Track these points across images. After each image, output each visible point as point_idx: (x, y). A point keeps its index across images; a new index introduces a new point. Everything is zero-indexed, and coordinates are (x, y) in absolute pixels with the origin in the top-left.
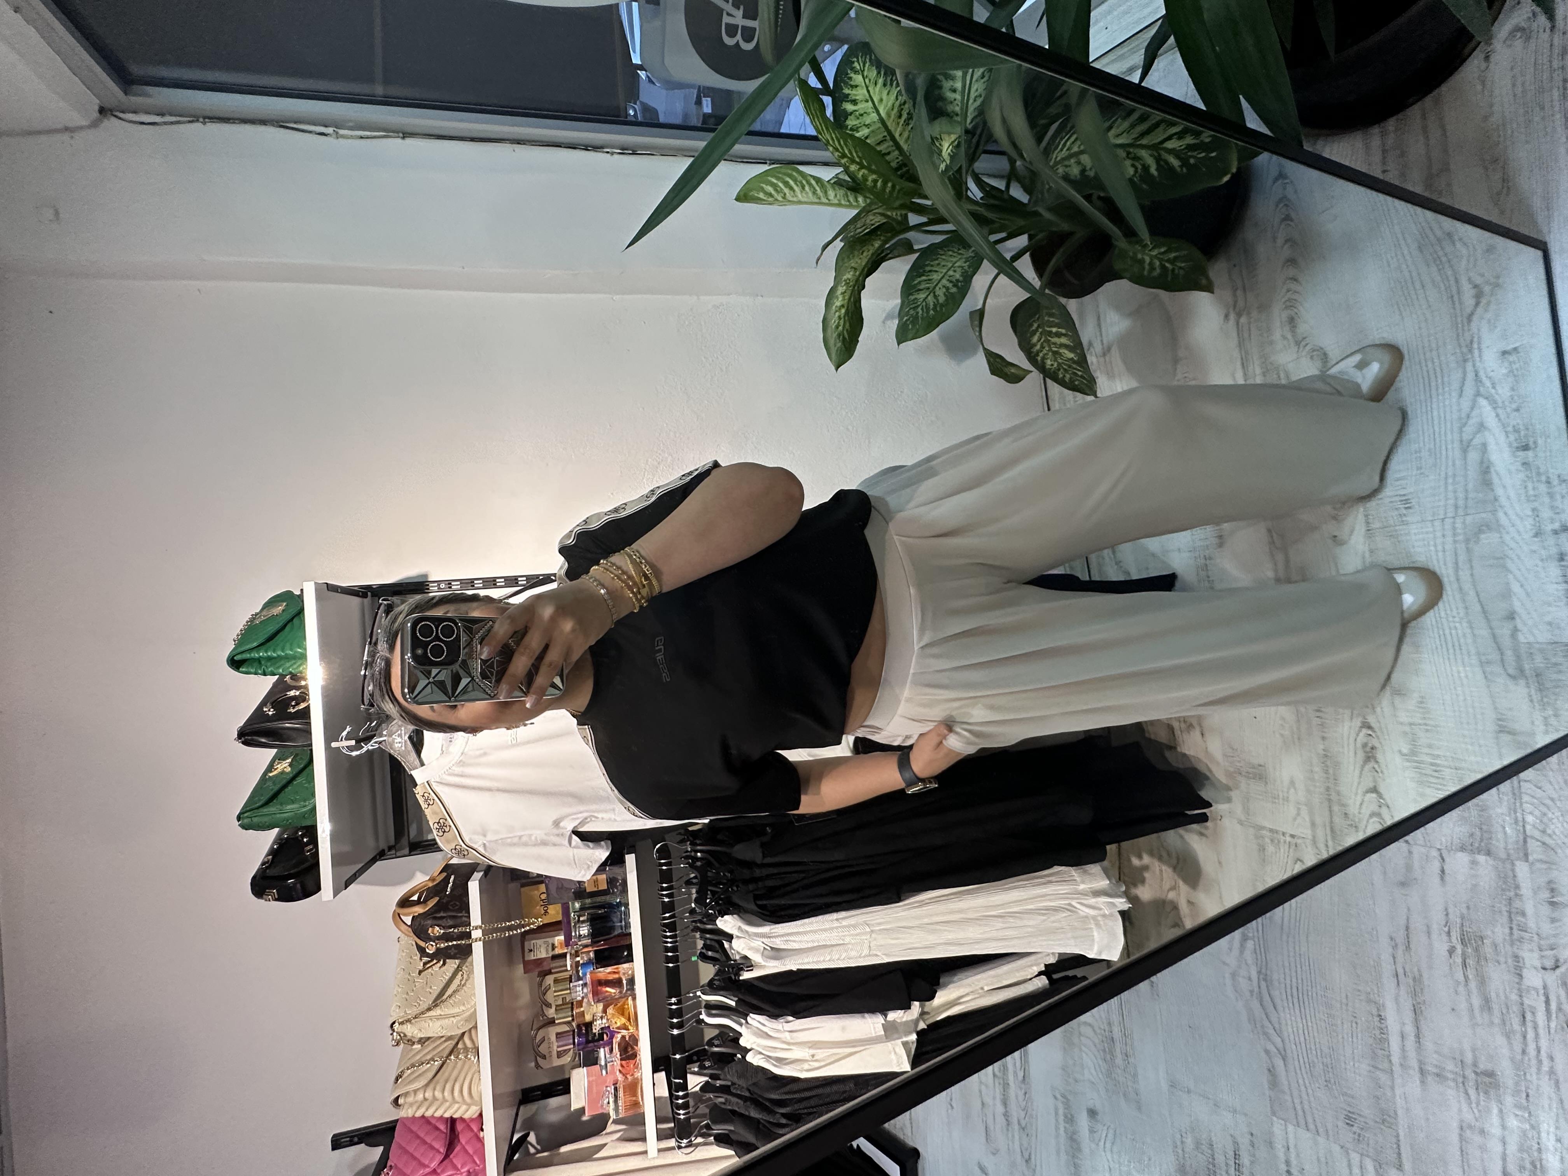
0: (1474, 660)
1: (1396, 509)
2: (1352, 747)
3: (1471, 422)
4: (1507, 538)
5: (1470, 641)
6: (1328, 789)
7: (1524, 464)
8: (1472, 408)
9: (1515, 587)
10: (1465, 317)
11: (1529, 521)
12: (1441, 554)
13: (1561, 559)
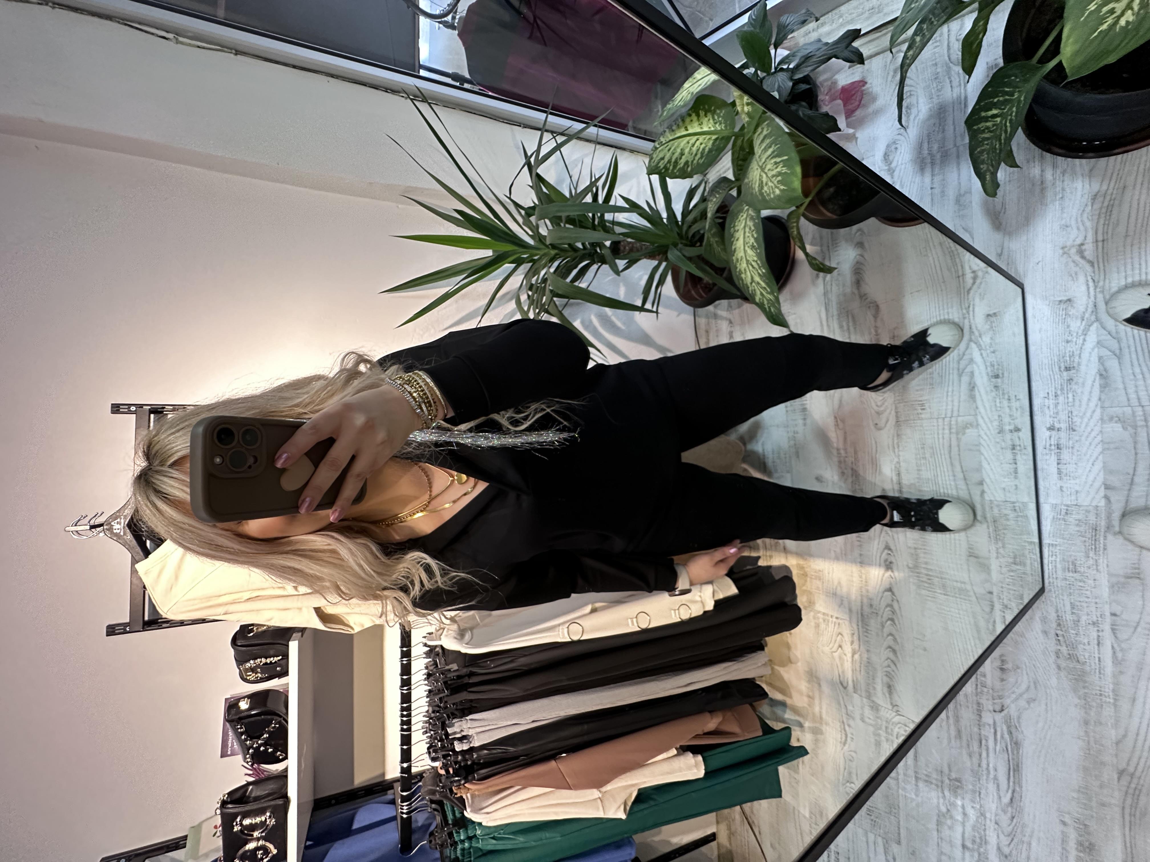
1: (915, 409)
2: (878, 561)
3: (965, 357)
4: (982, 433)
6: (861, 588)
7: (996, 387)
8: (966, 349)
9: (985, 464)
10: (966, 290)
11: (996, 423)
12: (941, 440)
13: (1013, 449)
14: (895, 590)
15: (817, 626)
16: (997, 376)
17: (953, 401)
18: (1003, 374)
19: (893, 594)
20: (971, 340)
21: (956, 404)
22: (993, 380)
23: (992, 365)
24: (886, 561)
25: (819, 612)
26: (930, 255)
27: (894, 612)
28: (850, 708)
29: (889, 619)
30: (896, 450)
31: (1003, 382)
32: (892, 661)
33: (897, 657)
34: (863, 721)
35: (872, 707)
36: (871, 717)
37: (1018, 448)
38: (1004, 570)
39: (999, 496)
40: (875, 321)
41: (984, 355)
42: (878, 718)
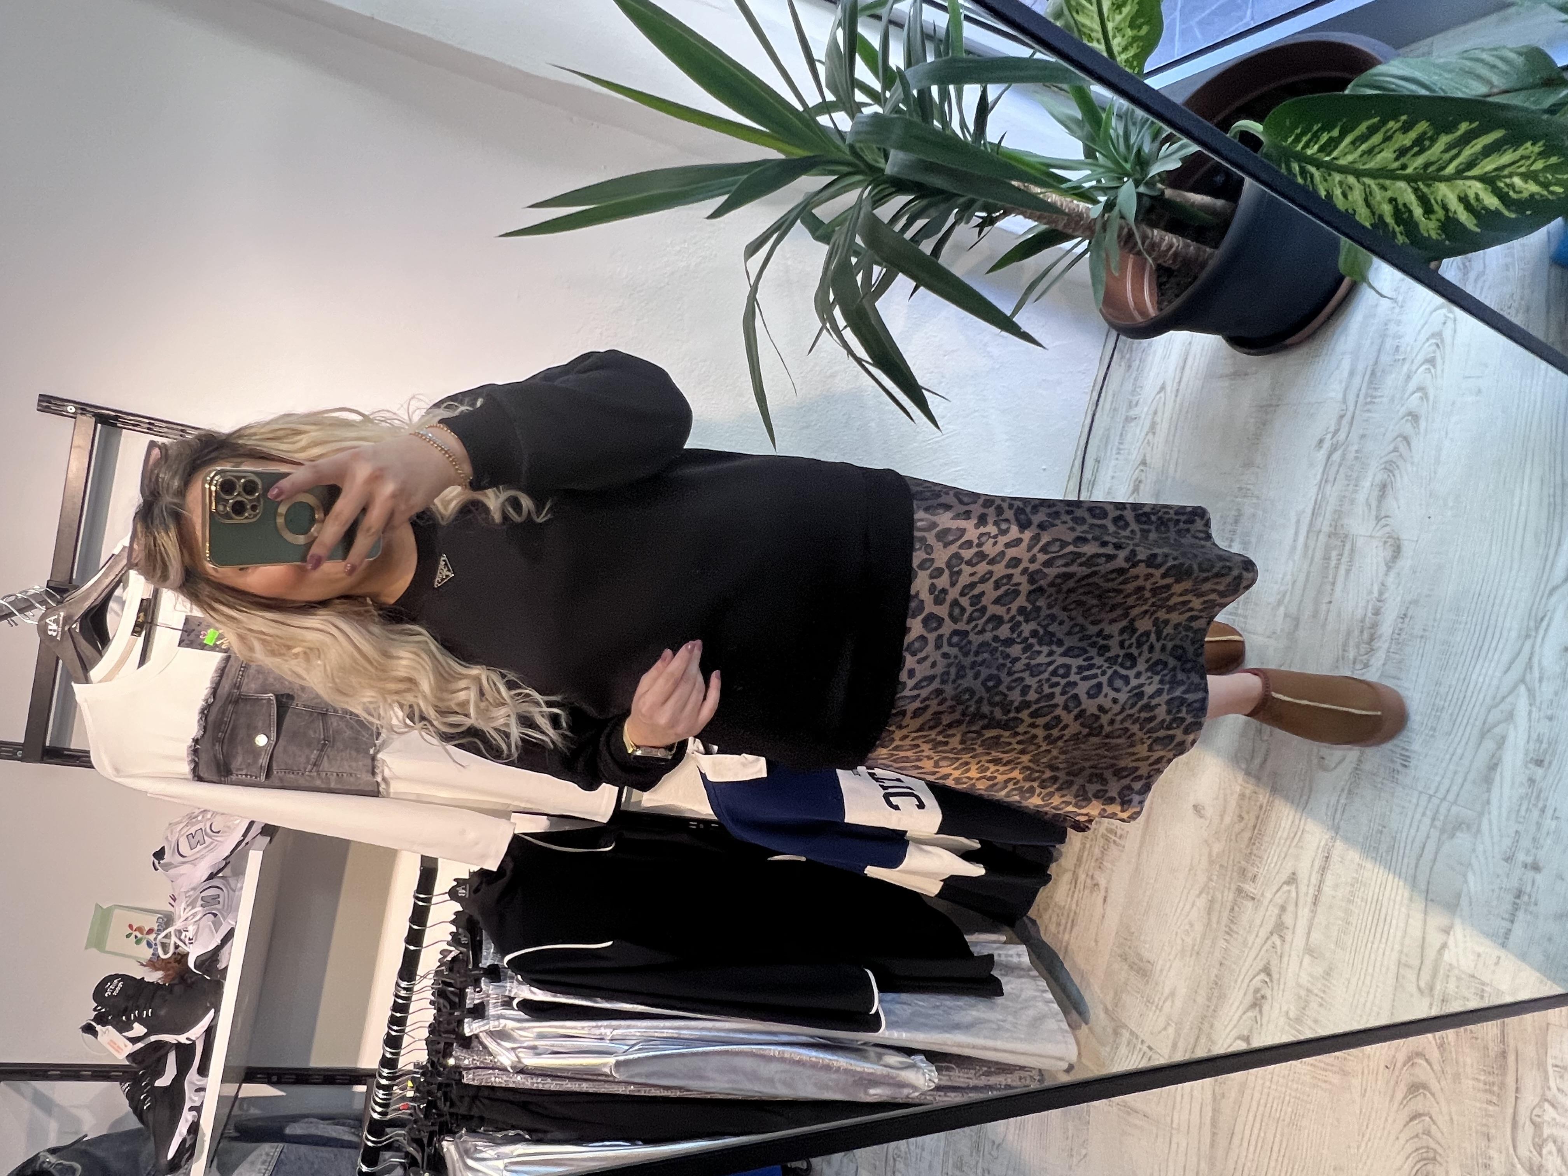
0: (1395, 956)
1: (1392, 761)
2: (1245, 985)
3: (1502, 706)
4: (1480, 848)
5: (1399, 934)
6: (1204, 1017)
7: (1530, 779)
8: (1510, 692)
9: (1464, 902)
10: (1549, 587)
11: (1507, 842)
12: (1413, 831)
13: (1518, 897)
16: (1539, 763)
17: (1455, 773)
18: (1550, 763)
20: (1523, 680)
21: (1459, 780)
22: (1532, 766)
23: (1539, 740)
24: (1257, 991)
26: (1518, 492)
30: (1338, 815)
31: (1544, 777)
37: (1525, 898)
40: (1386, 574)
41: (1535, 715)
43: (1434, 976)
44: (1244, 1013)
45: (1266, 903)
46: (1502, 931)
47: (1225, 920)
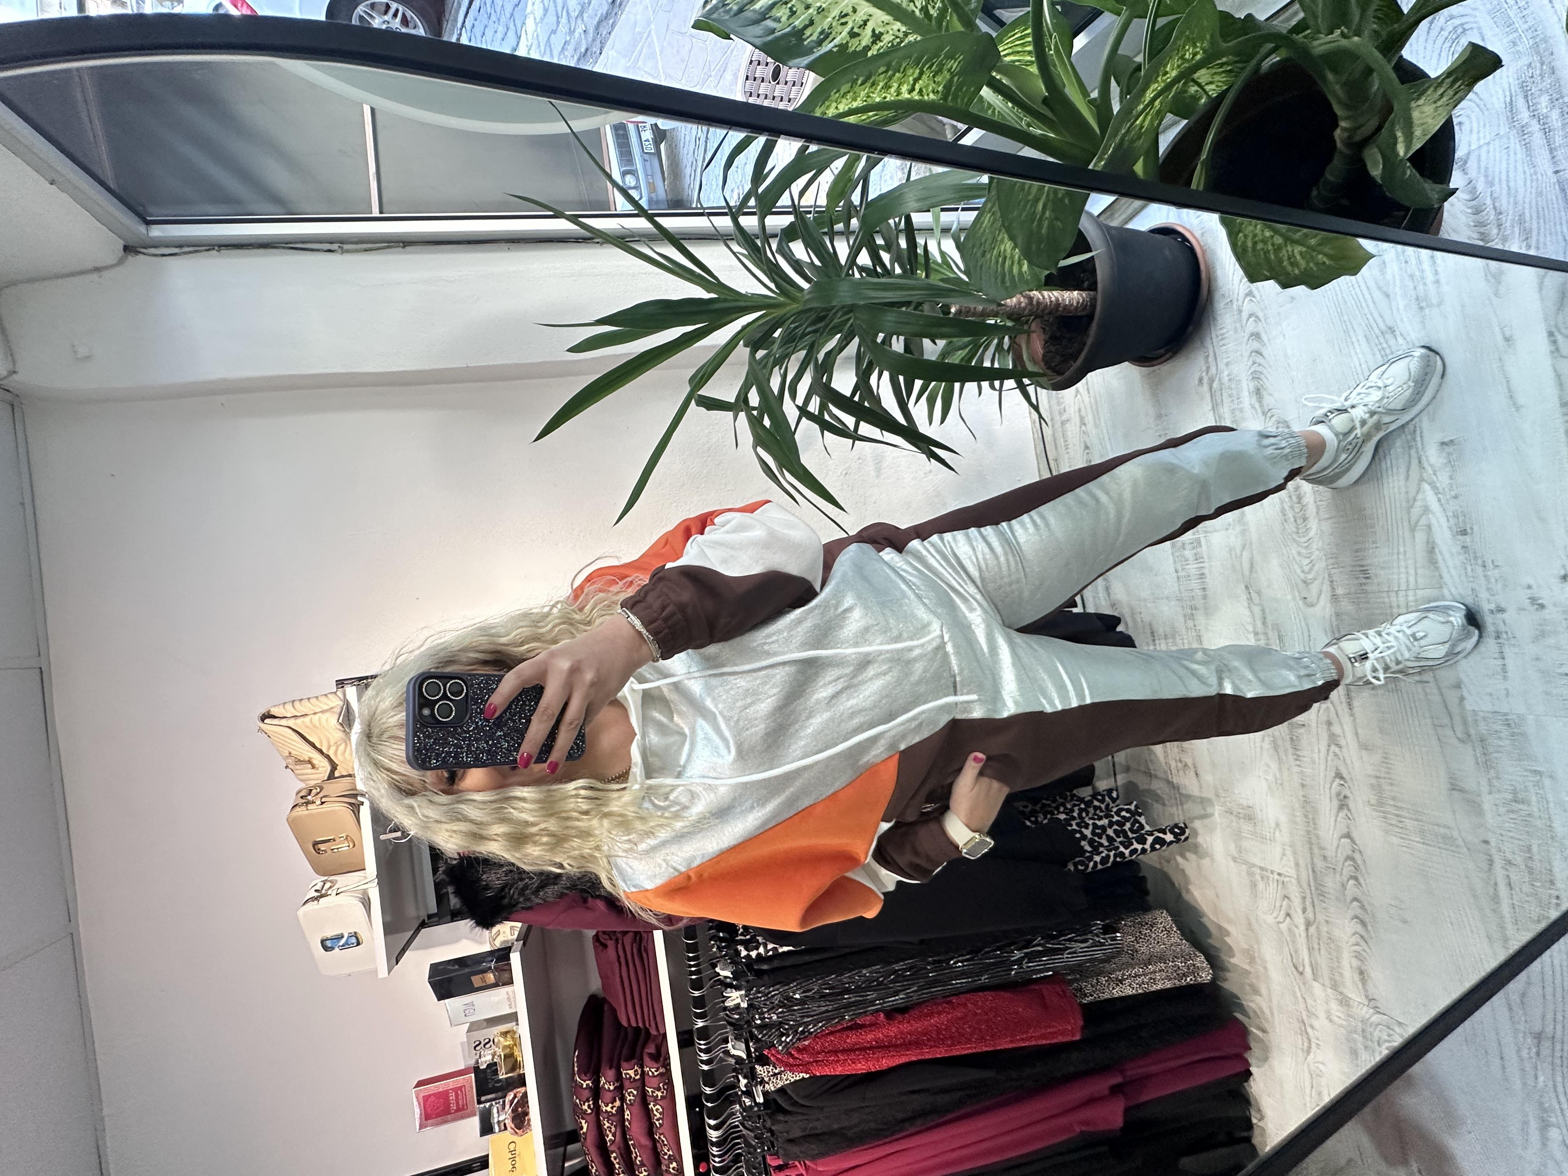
0: (1429, 723)
2: (1327, 794)
3: (1417, 504)
5: (1424, 705)
6: (1308, 832)
7: (1463, 547)
13: (1498, 637)
14: (1355, 835)
15: (1254, 885)
16: (1464, 533)
18: (1472, 529)
19: (1353, 841)
20: (1422, 480)
21: (1412, 571)
22: (1459, 537)
23: (1456, 516)
24: (1338, 794)
25: (1254, 865)
26: (1352, 352)
27: (1357, 868)
28: (1310, 1001)
29: (1352, 877)
31: (1472, 541)
32: (1362, 937)
33: (1367, 931)
34: (1331, 1021)
35: (1341, 1003)
36: (1341, 1015)
37: (1505, 636)
38: (1502, 810)
39: (1486, 706)
42: (1349, 1016)
43: (1465, 722)
44: (1337, 816)
45: (1314, 725)
46: (1499, 669)
47: (1290, 751)
